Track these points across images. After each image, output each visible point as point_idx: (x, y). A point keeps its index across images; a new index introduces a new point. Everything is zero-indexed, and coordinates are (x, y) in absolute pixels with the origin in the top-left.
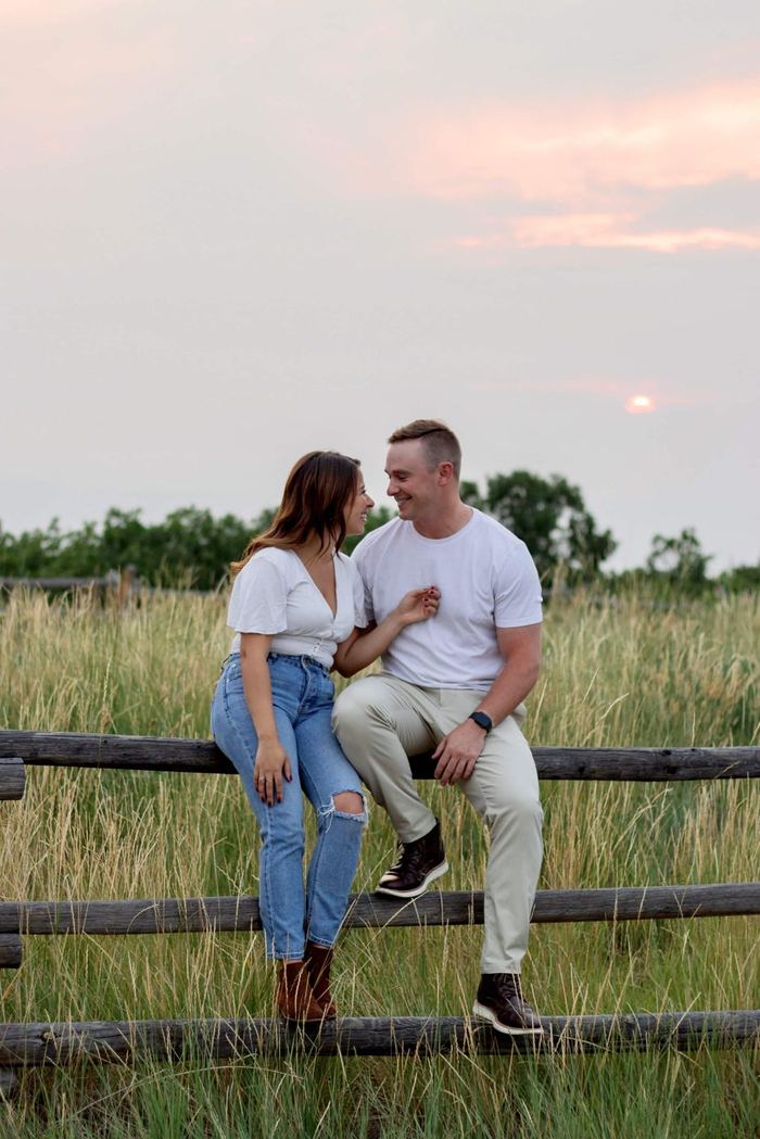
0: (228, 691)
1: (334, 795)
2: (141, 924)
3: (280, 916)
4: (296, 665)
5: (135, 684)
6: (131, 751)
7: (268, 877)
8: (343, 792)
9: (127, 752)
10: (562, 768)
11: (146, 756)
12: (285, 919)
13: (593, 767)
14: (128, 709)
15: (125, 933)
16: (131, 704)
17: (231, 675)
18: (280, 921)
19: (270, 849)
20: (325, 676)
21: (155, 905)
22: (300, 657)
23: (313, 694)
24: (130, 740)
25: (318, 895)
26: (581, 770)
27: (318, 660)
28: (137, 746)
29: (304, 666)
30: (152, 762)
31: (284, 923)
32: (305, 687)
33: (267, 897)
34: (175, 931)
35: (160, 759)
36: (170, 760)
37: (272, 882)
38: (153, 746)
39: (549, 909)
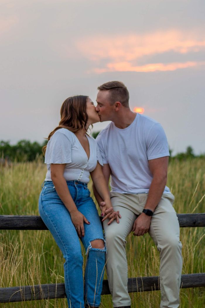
0: (43, 199)
1: (91, 241)
2: (15, 298)
3: (74, 294)
4: (72, 185)
5: (9, 192)
6: (9, 222)
7: (68, 277)
8: (95, 240)
9: (8, 222)
10: (187, 222)
11: (15, 224)
12: (76, 295)
13: (199, 222)
14: (7, 201)
15: (8, 302)
16: (8, 199)
17: (44, 192)
18: (74, 296)
19: (68, 264)
20: (85, 188)
21: (21, 290)
22: (74, 181)
23: (79, 198)
24: (8, 217)
25: (89, 285)
26: (194, 223)
27: (82, 181)
28: (11, 220)
29: (75, 185)
30: (18, 226)
31: (76, 297)
32: (76, 195)
33: (68, 285)
34: (30, 300)
35: (21, 225)
36: (26, 225)
37: (69, 279)
38: (18, 220)
39: (187, 282)
